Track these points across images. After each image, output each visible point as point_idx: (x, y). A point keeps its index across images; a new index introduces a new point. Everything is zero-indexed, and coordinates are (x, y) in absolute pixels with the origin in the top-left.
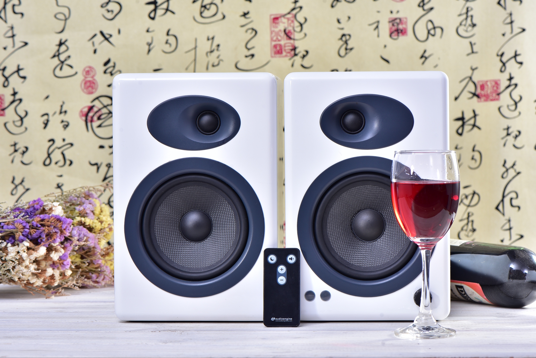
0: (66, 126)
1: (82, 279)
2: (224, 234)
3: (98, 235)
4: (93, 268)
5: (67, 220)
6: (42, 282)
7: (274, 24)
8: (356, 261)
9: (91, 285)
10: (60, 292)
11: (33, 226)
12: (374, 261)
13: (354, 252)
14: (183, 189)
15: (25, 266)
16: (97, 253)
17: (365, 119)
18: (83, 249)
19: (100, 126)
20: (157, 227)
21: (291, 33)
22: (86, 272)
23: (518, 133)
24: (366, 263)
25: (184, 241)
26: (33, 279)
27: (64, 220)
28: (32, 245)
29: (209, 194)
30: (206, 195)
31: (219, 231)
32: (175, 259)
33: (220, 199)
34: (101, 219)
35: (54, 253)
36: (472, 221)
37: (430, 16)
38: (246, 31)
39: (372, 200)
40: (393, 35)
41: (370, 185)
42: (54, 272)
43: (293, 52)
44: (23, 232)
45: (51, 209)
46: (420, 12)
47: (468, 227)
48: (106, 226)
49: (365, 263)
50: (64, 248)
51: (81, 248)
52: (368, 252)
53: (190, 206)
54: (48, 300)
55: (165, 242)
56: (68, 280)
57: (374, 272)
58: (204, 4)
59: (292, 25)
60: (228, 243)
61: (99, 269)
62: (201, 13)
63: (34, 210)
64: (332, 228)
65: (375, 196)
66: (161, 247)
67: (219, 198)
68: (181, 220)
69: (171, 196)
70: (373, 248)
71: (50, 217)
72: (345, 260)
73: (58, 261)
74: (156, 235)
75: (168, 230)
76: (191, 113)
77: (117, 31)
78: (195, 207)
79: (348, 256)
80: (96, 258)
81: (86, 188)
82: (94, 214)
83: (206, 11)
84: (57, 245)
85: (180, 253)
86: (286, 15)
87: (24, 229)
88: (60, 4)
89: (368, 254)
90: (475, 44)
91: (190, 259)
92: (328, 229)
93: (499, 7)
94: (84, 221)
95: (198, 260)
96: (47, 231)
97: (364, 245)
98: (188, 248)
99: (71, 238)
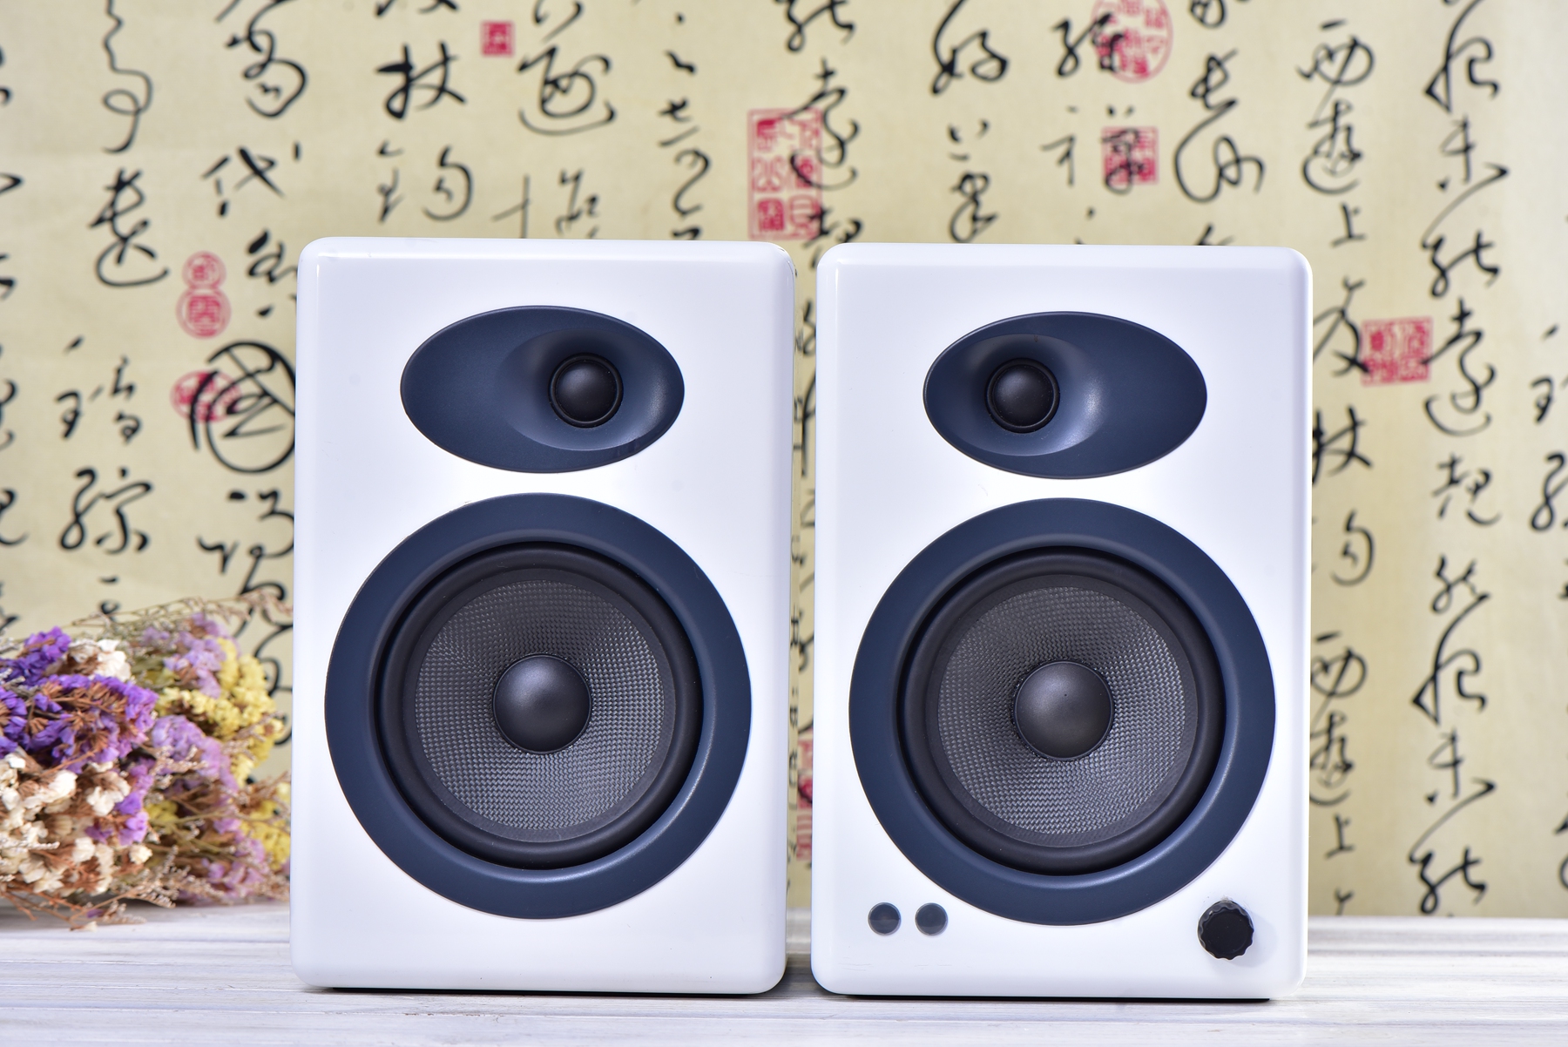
0: (131, 432)
1: (180, 878)
2: (626, 729)
3: (232, 743)
4: (213, 844)
5: (140, 694)
6: (60, 880)
7: (761, 141)
8: (1024, 817)
9: (208, 893)
10: (115, 912)
11: (37, 707)
12: (1078, 818)
13: (1019, 790)
14: (506, 591)
15: (11, 828)
16: (226, 799)
17: (1058, 389)
18: (186, 787)
19: (232, 433)
20: (424, 703)
21: (811, 167)
22: (193, 856)
23: (1481, 479)
24: (1054, 822)
25: (504, 748)
26: (33, 869)
27: (132, 692)
28: (35, 767)
29: (582, 607)
30: (576, 609)
31: (612, 719)
32: (477, 803)
33: (616, 623)
34: (240, 697)
35: (100, 792)
36: (1343, 740)
37: (1226, 124)
38: (678, 159)
39: (1076, 633)
40: (1115, 178)
41: (1072, 588)
42: (97, 850)
43: (815, 226)
44: (8, 725)
45: (92, 660)
46: (1197, 111)
47: (1327, 757)
48: (256, 718)
49: (1053, 824)
50: (130, 779)
51: (180, 781)
52: (1061, 790)
53: (526, 643)
54: (76, 934)
55: (447, 751)
56: (139, 877)
57: (1078, 849)
58: (553, 74)
59: (814, 142)
60: (639, 756)
61: (232, 849)
62: (544, 101)
63: (43, 662)
64: (955, 715)
65: (1085, 622)
66: (434, 765)
67: (614, 620)
68: (495, 683)
69: (468, 610)
70: (1075, 777)
71: (90, 684)
72: (992, 813)
73: (110, 818)
74: (420, 728)
75: (456, 715)
76: (535, 358)
77: (290, 151)
78: (540, 646)
79: (1001, 801)
80: (223, 815)
81: (196, 603)
82: (219, 681)
83: (558, 97)
84: (108, 770)
85: (493, 784)
86: (795, 112)
87: (9, 718)
88: (120, 64)
89: (1060, 795)
90: (1356, 211)
91: (521, 801)
92: (943, 717)
93: (1429, 103)
94: (188, 702)
95: (547, 807)
96: (81, 724)
97: (1048, 770)
98: (517, 769)
99: (149, 751)
